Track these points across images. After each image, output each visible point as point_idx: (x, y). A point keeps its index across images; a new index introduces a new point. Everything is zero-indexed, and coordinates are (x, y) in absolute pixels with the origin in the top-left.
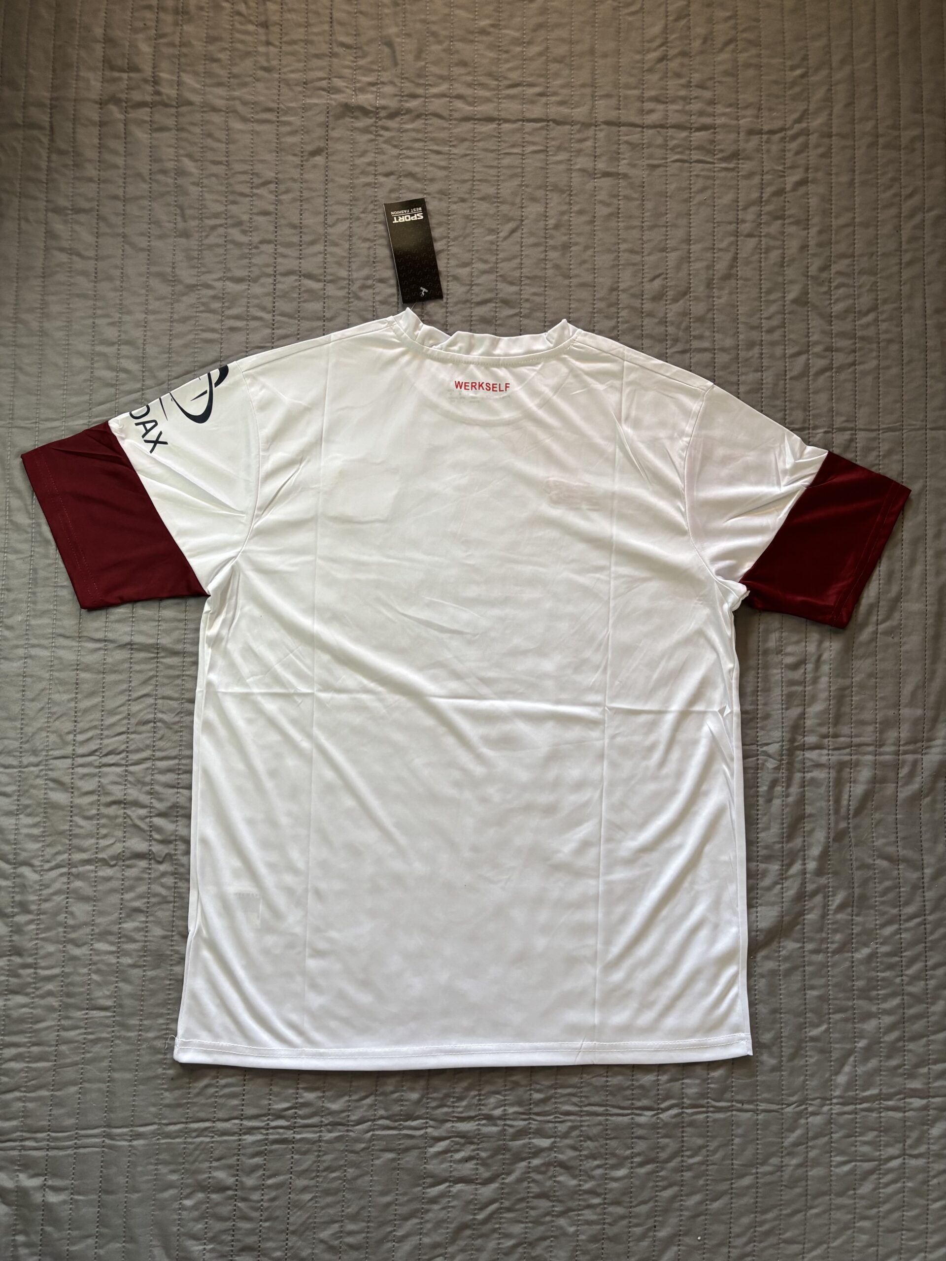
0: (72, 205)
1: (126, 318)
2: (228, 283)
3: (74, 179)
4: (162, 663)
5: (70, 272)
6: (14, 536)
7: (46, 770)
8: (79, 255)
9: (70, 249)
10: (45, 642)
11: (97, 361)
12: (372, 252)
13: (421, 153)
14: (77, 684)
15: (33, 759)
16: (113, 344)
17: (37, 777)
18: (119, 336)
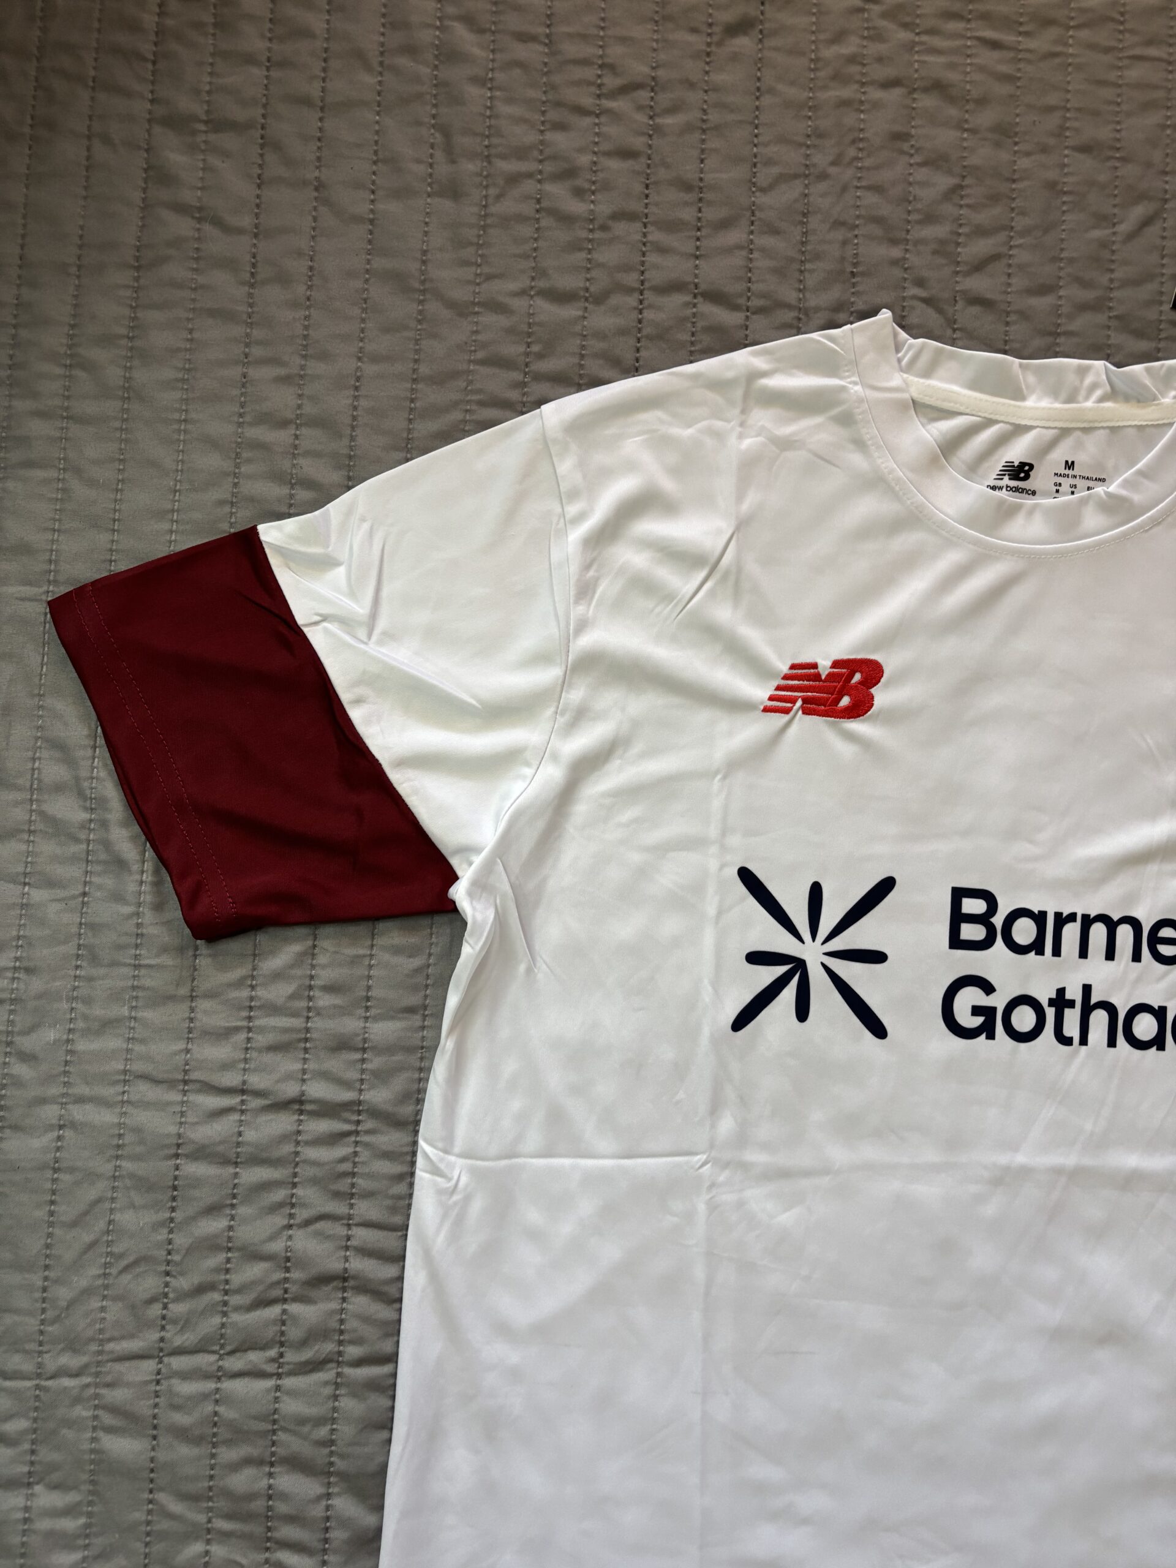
0: (208, 112)
1: (316, 367)
2: (540, 303)
3: (213, 55)
4: (367, 1145)
5: (197, 259)
6: (47, 847)
7: (97, 1385)
8: (217, 222)
9: (200, 209)
10: (109, 1092)
11: (249, 461)
12: (850, 251)
13: (958, 43)
14: (175, 1188)
15: (67, 1360)
16: (284, 424)
17: (77, 1400)
18: (299, 407)
